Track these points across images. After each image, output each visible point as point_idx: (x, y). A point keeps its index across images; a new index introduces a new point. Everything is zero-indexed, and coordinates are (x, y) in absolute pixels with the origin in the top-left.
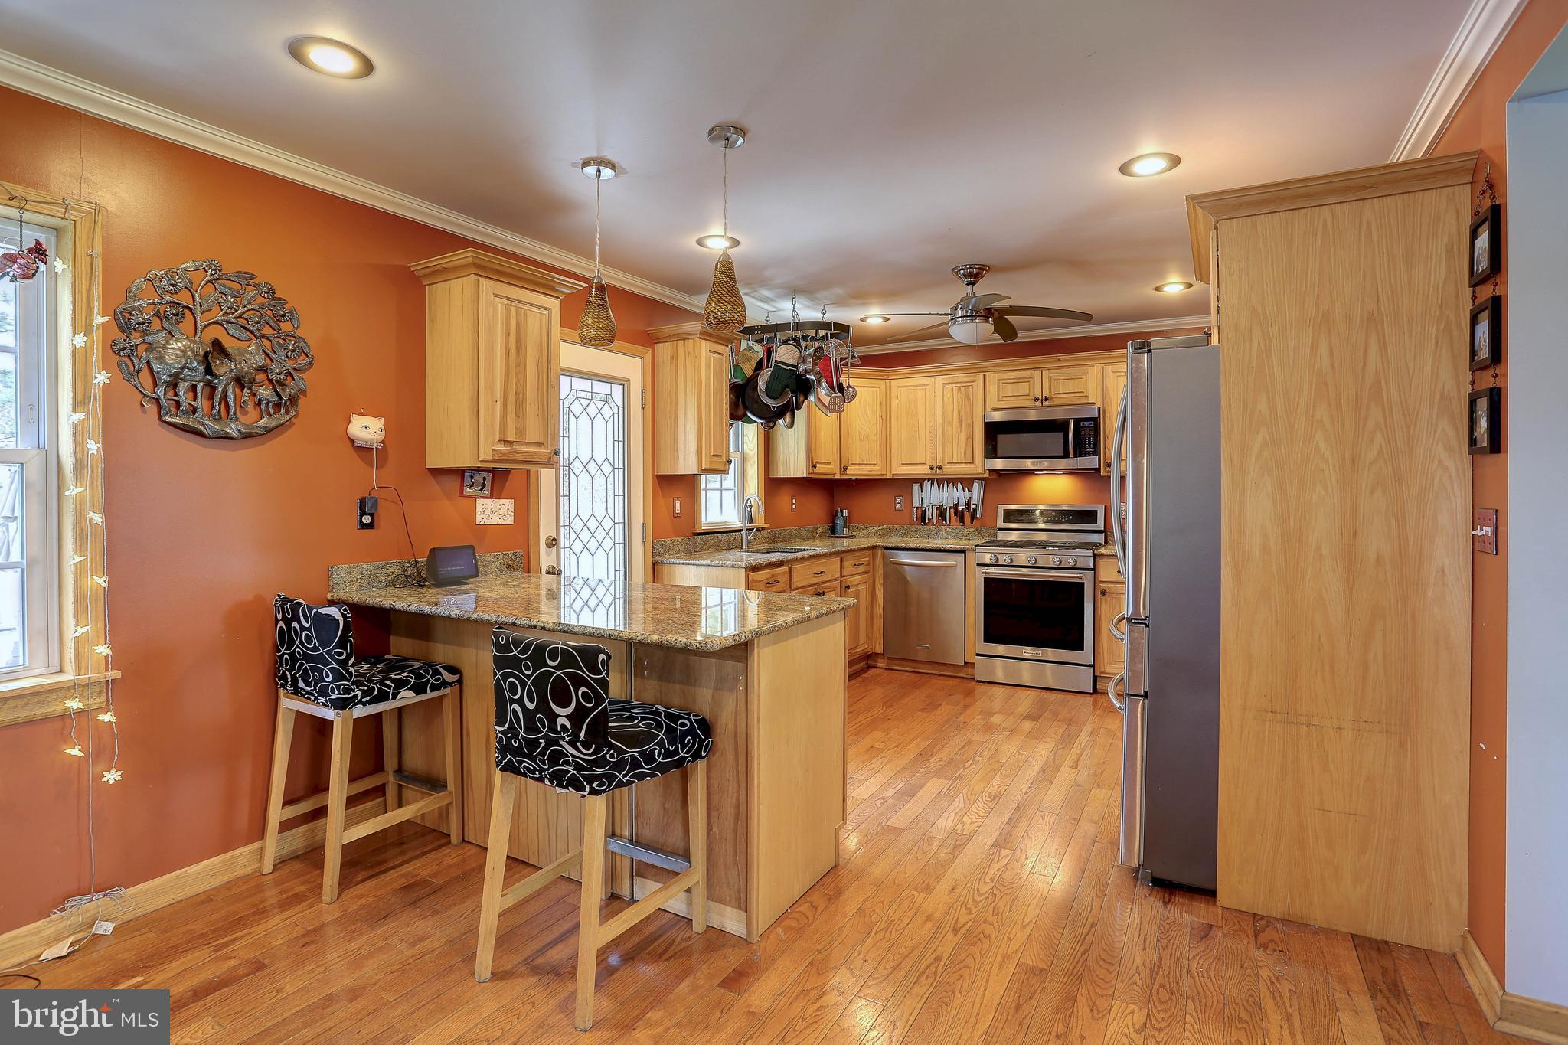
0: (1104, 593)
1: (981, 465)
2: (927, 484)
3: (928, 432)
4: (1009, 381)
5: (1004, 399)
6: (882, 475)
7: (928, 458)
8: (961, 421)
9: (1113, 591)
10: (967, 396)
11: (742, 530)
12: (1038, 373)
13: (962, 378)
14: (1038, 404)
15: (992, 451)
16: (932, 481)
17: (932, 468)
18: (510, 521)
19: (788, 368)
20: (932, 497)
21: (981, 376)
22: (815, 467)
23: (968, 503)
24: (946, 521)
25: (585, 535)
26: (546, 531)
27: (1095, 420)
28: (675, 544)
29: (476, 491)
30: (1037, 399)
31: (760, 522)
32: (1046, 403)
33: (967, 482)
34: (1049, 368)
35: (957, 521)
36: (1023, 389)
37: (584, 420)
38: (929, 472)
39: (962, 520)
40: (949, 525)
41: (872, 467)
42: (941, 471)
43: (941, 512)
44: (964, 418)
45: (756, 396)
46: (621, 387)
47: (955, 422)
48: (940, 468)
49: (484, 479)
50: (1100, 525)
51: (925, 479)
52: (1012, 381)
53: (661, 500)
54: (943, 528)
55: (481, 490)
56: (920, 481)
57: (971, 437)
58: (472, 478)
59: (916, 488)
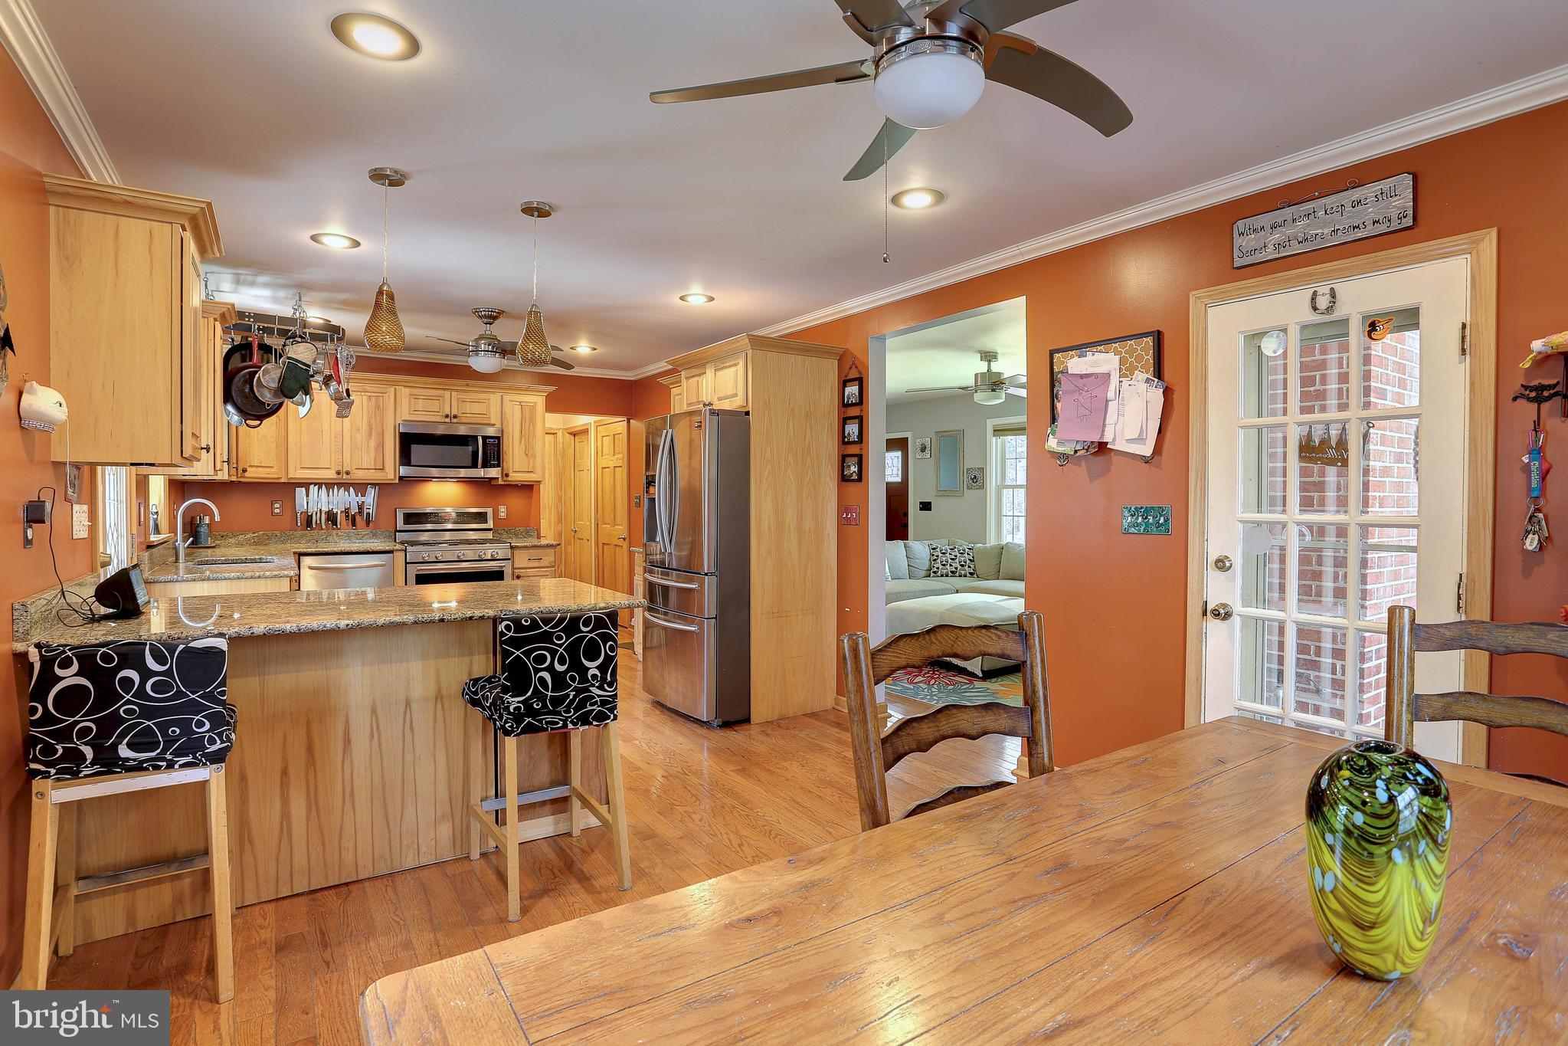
1: (391, 470)
2: (313, 489)
3: (333, 437)
4: (420, 397)
5: (415, 413)
6: (278, 478)
7: (333, 463)
8: (370, 429)
10: (377, 407)
12: (447, 394)
13: (368, 387)
14: (448, 420)
15: (405, 458)
16: (320, 485)
17: (338, 473)
19: (304, 367)
20: (316, 501)
21: (392, 389)
22: (244, 471)
23: (361, 508)
24: (337, 526)
27: (498, 438)
30: (447, 416)
32: (455, 420)
33: (361, 487)
34: (457, 391)
35: (348, 526)
36: (434, 406)
38: (335, 476)
39: (354, 524)
40: (339, 529)
41: (268, 470)
42: (348, 476)
43: (331, 517)
44: (374, 427)
47: (364, 429)
48: (348, 473)
50: (490, 524)
51: (312, 484)
52: (423, 397)
54: (335, 532)
56: (306, 485)
57: (381, 446)
59: (300, 492)
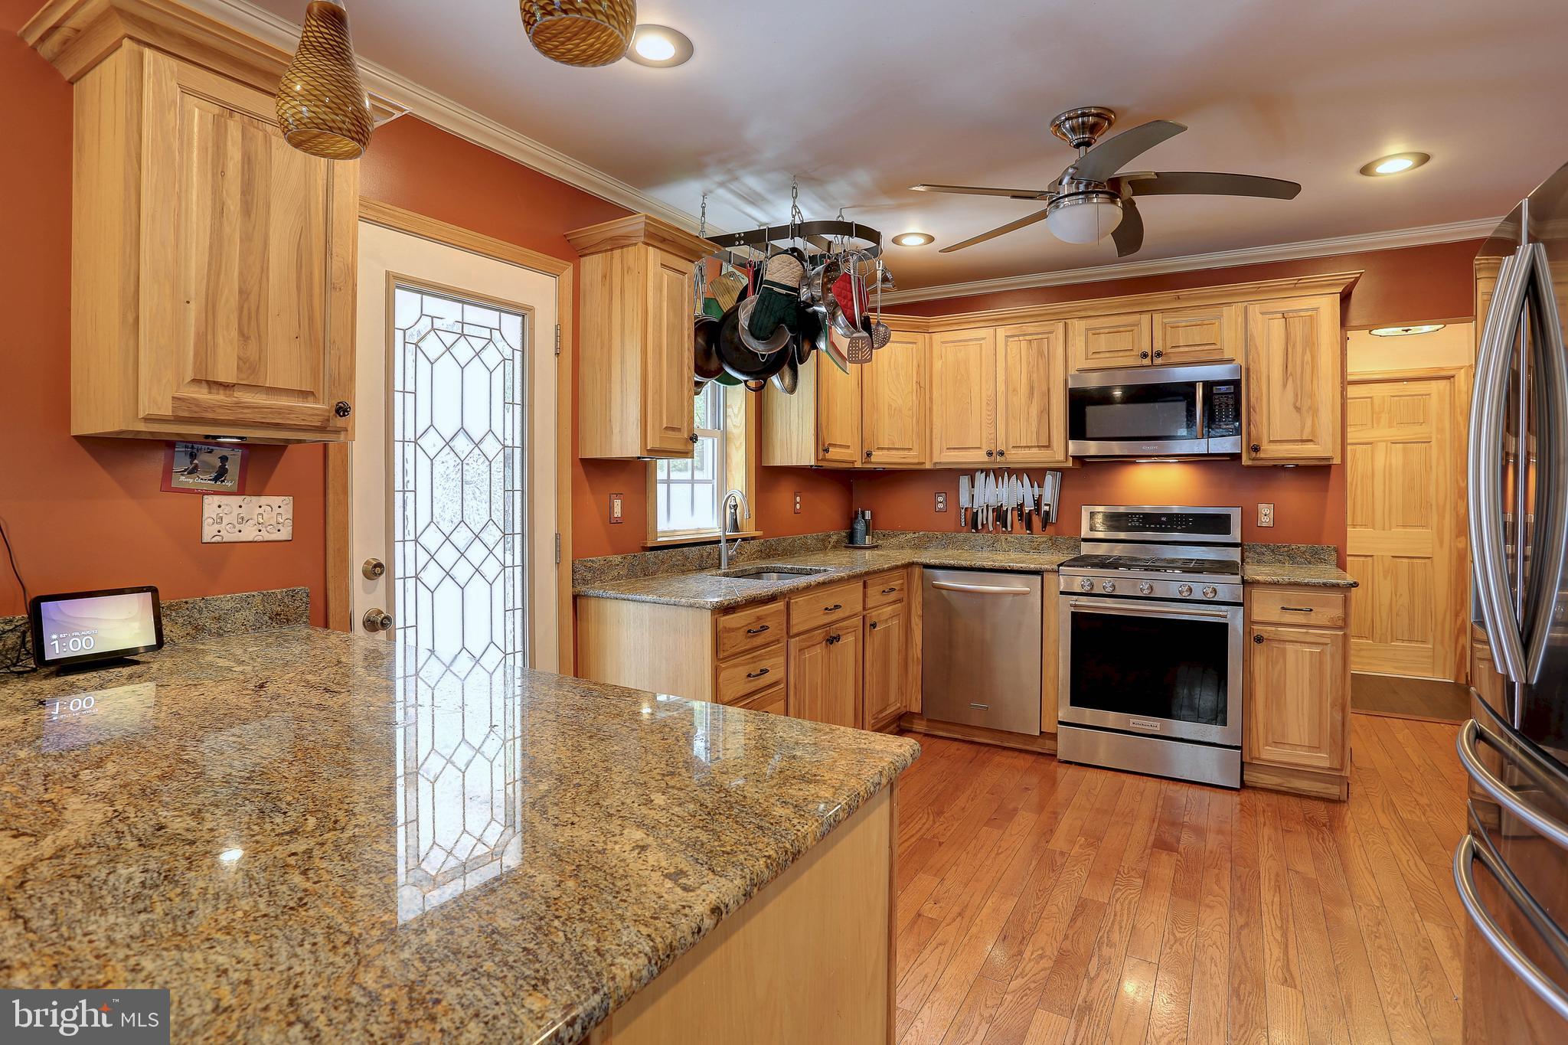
0: (1259, 640)
1: (1062, 449)
2: (980, 477)
3: (984, 404)
4: (1102, 331)
5: (1094, 356)
6: (919, 464)
7: (984, 441)
8: (1032, 389)
9: (1272, 636)
10: (1040, 353)
11: (719, 542)
12: (1146, 318)
13: (1031, 328)
14: (1147, 362)
15: (1077, 429)
16: (987, 472)
17: (990, 454)
18: (285, 533)
19: (784, 292)
20: (988, 494)
21: (1061, 325)
22: (827, 451)
23: (1038, 503)
24: (1006, 527)
25: (447, 556)
26: (361, 552)
27: (1236, 383)
28: (611, 566)
29: (201, 481)
30: (1145, 355)
31: (749, 529)
32: (1158, 361)
33: (1036, 474)
34: (1162, 311)
35: (1022, 528)
36: (1124, 341)
37: (447, 368)
38: (986, 459)
39: (1029, 526)
40: (1011, 532)
41: (906, 452)
42: (1003, 459)
43: (1000, 515)
44: (1036, 385)
45: (736, 340)
46: (520, 319)
47: (1023, 389)
48: (1002, 454)
49: (224, 459)
50: (1236, 535)
51: (977, 470)
52: (1107, 330)
53: (589, 499)
54: (1003, 537)
55: (216, 479)
56: (970, 473)
57: (1046, 411)
58: (193, 456)
59: (964, 481)
